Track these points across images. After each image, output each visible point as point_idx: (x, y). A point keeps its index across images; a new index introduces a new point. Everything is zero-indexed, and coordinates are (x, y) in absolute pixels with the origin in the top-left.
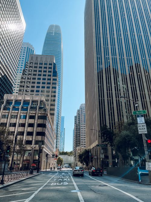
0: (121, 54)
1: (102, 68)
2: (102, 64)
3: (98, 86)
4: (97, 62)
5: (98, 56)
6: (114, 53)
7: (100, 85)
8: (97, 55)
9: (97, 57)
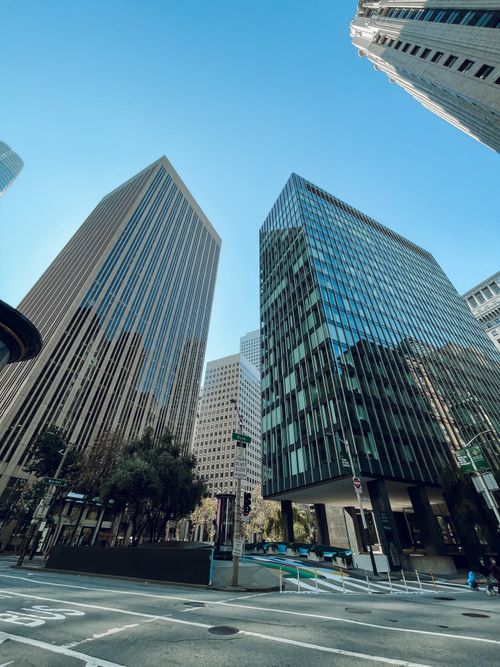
0: (136, 306)
1: (91, 307)
2: (95, 300)
3: (62, 333)
4: (89, 292)
5: (98, 283)
6: (126, 297)
7: (68, 334)
8: (97, 279)
9: (94, 283)
